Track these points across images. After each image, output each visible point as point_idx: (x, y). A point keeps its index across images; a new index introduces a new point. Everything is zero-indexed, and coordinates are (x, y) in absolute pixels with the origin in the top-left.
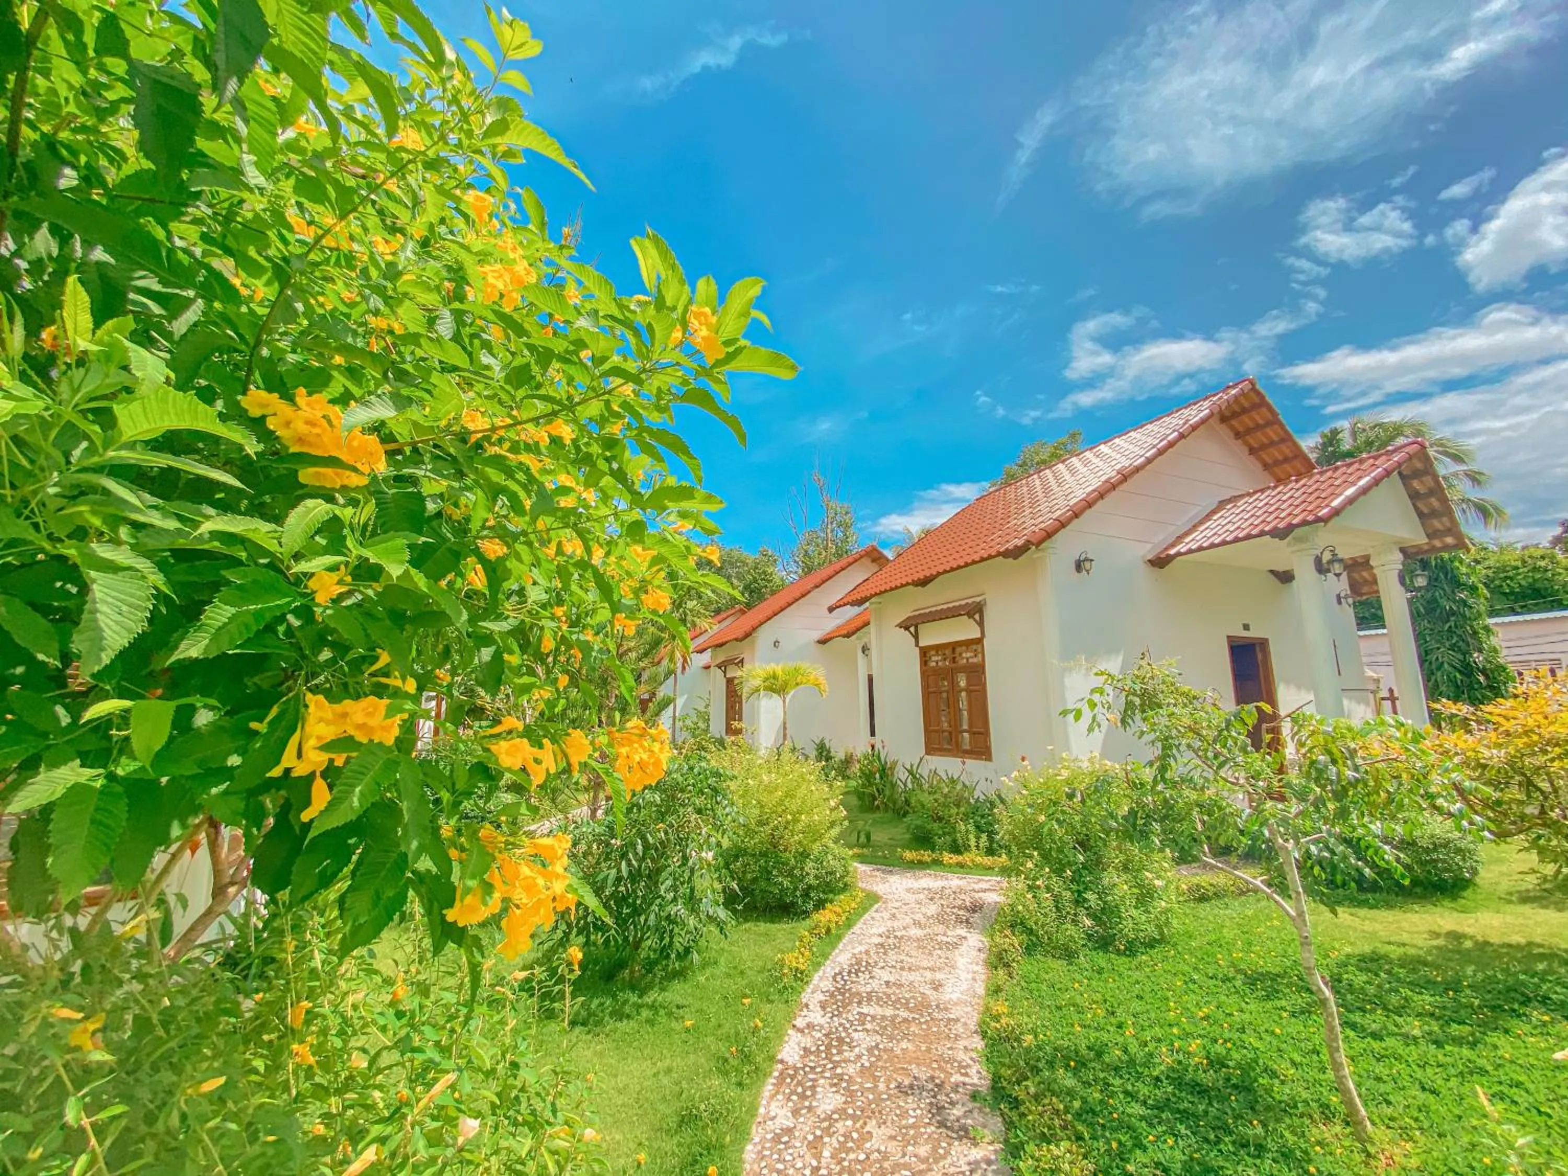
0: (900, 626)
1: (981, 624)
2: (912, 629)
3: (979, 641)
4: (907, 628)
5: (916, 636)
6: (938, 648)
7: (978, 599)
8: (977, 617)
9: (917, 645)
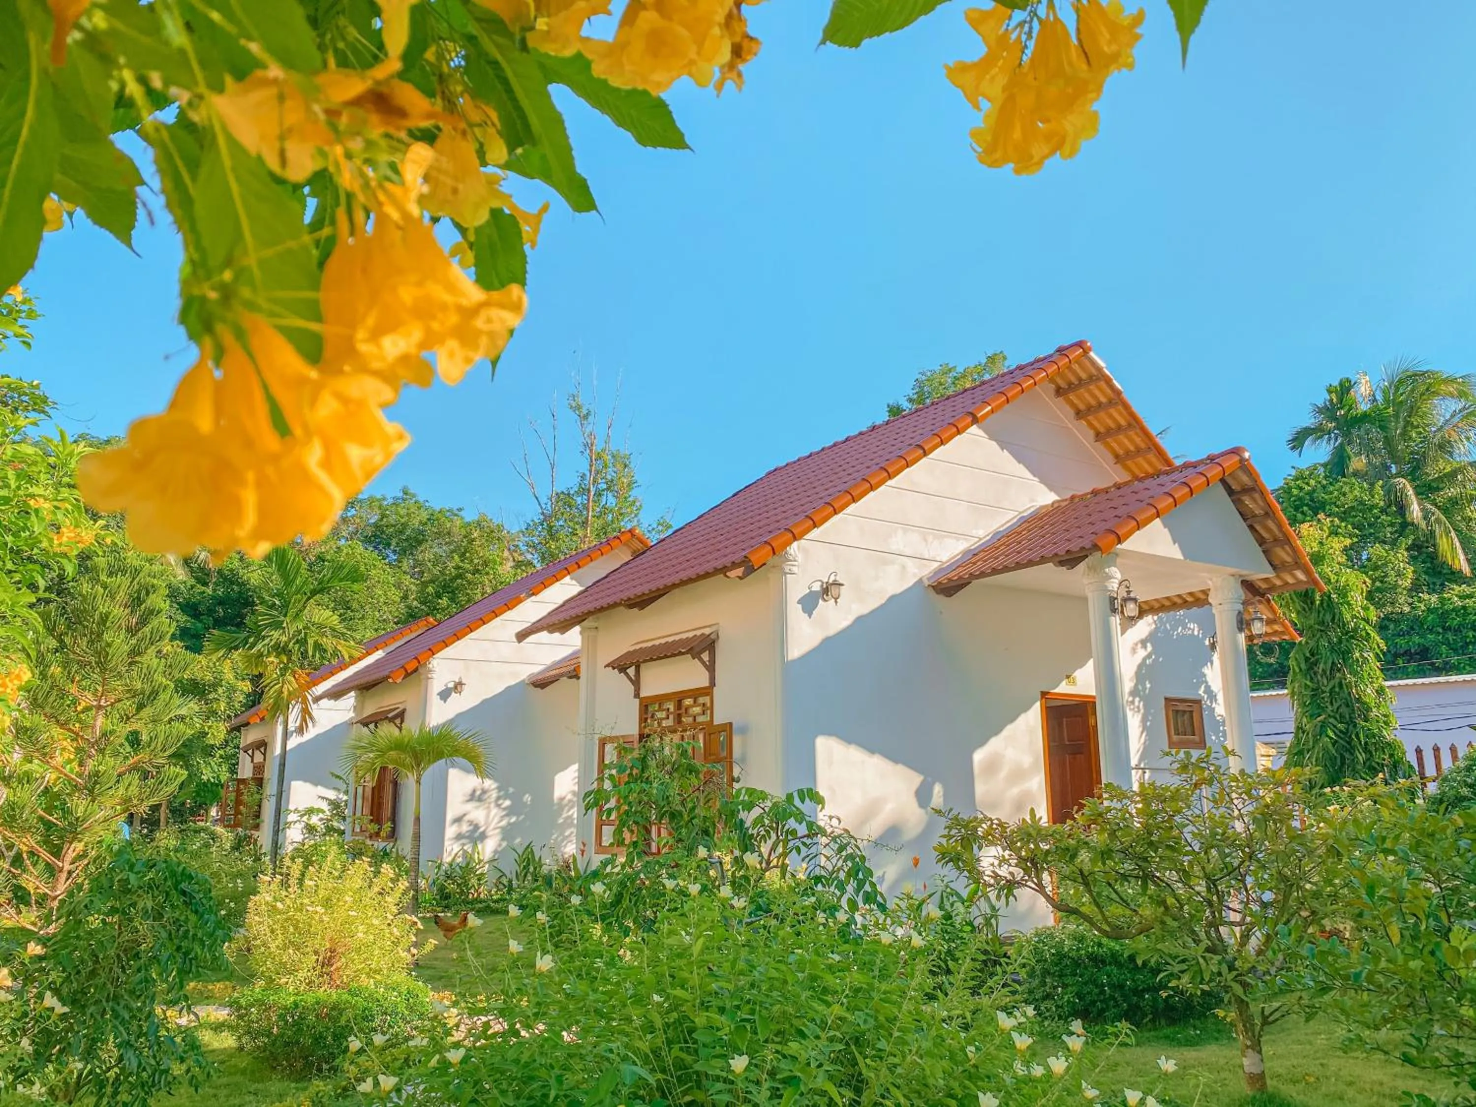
0: (612, 665)
1: (711, 668)
2: (631, 671)
3: (708, 691)
4: (623, 670)
5: (636, 682)
6: (660, 700)
7: (707, 631)
8: (705, 656)
9: (637, 695)
